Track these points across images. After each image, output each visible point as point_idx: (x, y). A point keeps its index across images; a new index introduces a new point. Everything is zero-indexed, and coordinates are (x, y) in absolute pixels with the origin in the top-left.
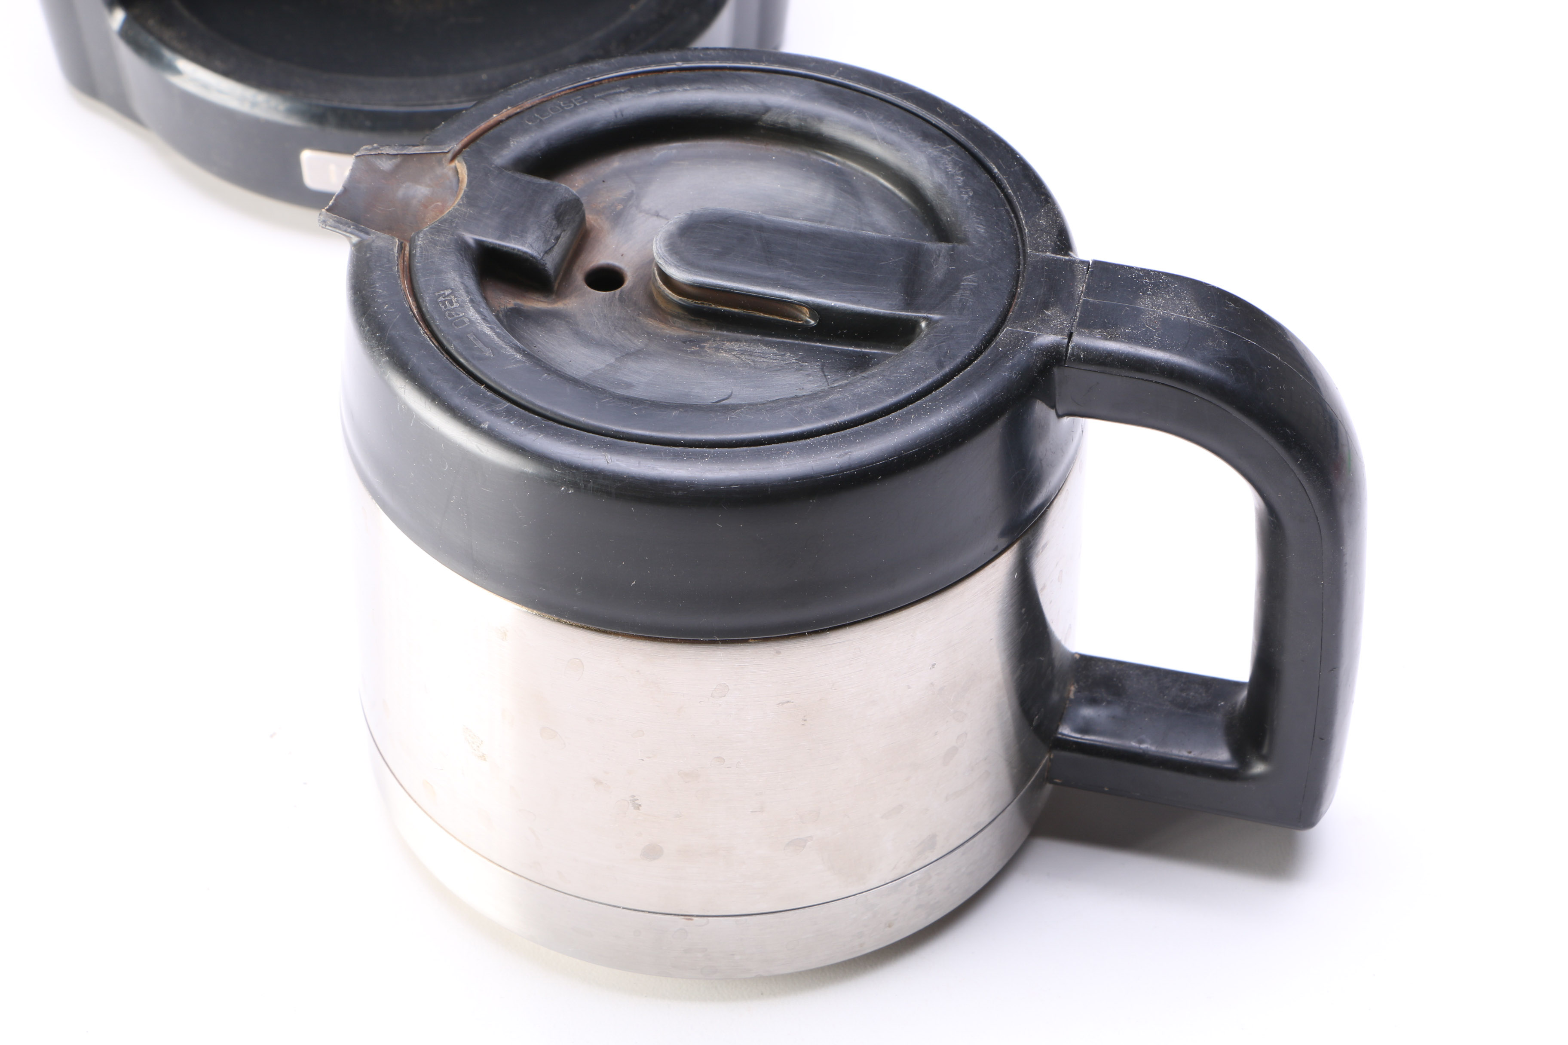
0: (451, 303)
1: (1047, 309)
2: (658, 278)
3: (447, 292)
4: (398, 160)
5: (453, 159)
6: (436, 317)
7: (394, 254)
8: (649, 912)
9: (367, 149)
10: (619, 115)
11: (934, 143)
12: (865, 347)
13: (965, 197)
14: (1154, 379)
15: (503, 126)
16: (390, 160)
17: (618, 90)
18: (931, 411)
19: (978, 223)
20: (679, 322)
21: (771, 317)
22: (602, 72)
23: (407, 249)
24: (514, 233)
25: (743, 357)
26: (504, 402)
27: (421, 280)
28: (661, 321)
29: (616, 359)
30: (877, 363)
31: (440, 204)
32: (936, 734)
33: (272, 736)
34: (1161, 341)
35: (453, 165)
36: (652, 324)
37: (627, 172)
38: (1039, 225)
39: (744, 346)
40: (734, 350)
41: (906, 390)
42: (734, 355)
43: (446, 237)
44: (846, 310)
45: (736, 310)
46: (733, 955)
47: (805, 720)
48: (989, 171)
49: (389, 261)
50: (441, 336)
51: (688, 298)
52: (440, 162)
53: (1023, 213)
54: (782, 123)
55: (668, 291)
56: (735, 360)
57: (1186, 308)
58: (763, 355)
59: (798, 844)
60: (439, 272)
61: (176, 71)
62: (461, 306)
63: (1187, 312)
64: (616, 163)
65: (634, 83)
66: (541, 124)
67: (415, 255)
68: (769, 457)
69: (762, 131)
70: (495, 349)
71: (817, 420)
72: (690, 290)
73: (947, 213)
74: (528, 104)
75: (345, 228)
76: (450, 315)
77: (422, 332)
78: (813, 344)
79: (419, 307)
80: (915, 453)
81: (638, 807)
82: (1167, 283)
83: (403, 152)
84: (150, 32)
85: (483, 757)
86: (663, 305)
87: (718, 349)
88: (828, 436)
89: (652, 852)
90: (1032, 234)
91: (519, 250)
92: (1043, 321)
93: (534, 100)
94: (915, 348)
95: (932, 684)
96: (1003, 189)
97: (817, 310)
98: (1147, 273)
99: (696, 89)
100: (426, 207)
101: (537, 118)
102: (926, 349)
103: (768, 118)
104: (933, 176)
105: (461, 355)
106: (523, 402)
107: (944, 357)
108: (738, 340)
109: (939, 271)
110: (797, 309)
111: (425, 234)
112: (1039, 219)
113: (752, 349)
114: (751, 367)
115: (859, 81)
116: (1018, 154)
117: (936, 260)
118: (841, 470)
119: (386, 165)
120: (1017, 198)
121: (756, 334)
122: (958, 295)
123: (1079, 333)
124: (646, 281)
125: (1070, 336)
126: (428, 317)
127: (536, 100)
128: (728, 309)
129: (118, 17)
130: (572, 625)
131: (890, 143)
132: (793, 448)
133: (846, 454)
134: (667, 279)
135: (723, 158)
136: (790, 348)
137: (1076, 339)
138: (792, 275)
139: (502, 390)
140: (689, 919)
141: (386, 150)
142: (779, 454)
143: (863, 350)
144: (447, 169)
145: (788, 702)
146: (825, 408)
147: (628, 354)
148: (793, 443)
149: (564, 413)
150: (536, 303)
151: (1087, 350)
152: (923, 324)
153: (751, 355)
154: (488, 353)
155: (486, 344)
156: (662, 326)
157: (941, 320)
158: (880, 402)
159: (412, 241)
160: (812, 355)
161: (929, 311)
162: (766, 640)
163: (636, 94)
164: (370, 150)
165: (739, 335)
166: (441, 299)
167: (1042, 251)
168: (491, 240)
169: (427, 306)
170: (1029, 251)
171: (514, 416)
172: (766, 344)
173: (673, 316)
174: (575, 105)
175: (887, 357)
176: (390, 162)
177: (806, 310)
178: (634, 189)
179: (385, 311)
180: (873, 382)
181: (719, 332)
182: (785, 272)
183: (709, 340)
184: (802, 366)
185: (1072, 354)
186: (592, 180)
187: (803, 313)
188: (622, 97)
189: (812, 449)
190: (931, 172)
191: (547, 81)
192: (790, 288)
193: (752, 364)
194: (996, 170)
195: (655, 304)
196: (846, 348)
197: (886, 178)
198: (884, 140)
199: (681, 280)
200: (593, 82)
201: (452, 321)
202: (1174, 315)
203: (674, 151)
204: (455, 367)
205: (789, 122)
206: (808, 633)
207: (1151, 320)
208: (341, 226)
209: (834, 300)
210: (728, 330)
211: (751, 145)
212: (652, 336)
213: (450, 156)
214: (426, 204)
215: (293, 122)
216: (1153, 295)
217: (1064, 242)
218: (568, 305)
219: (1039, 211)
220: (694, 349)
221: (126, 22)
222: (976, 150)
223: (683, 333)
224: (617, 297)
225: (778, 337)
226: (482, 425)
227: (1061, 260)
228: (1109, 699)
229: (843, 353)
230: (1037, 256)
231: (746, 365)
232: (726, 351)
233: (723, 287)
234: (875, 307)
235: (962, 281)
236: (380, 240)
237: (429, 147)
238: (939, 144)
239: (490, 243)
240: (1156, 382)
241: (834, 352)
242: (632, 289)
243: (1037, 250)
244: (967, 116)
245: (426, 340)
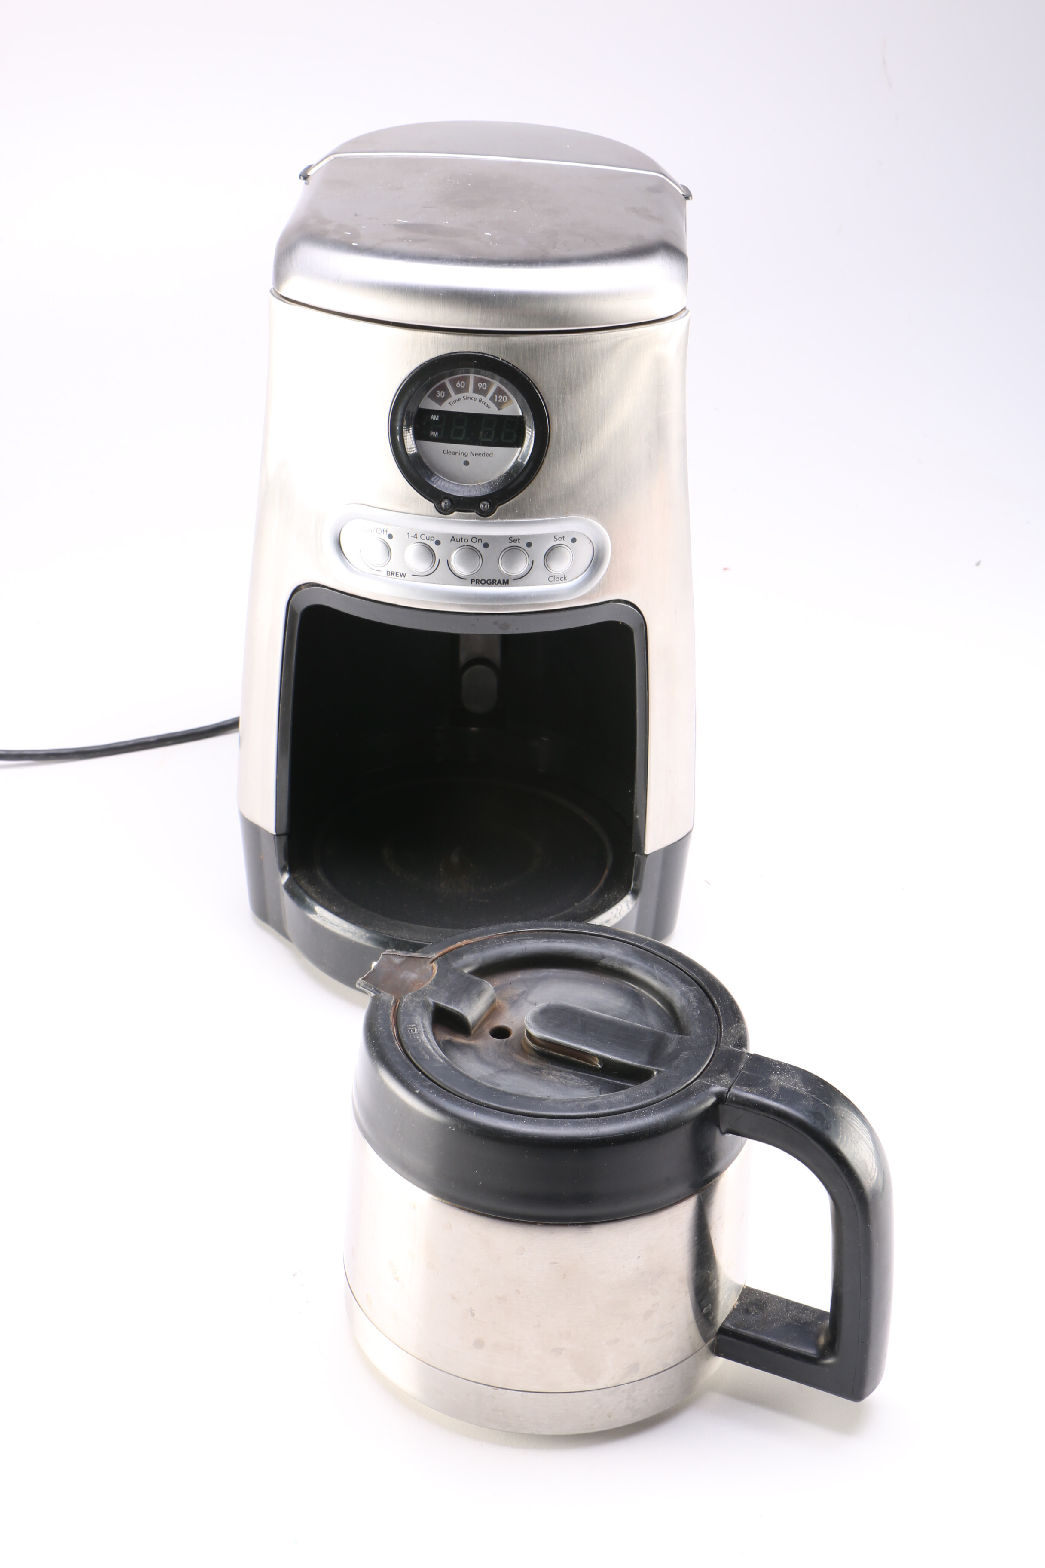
0: (414, 1031)
1: (722, 1073)
2: (525, 1034)
3: (413, 1026)
4: (404, 959)
5: (432, 962)
6: (405, 1037)
7: (391, 1004)
8: (475, 1382)
9: (389, 951)
10: (524, 950)
11: (686, 985)
12: (625, 1082)
13: (695, 1013)
14: (771, 1116)
15: (462, 948)
16: (400, 958)
17: (526, 938)
18: (647, 1115)
19: (698, 1027)
20: (532, 1058)
21: (579, 1061)
22: (520, 928)
23: (398, 1003)
24: (455, 1002)
25: (561, 1080)
26: (430, 1081)
27: (401, 1018)
28: (523, 1057)
29: (495, 1072)
30: (627, 1088)
31: (421, 983)
32: (640, 1299)
33: (294, 1275)
34: (777, 1097)
35: (432, 965)
36: (519, 1058)
37: (524, 981)
38: (730, 1032)
39: (563, 1074)
40: (557, 1075)
41: (636, 1103)
42: (557, 1078)
43: (419, 999)
44: (617, 1061)
45: (562, 1055)
46: (519, 1416)
47: (565, 1276)
48: (712, 1002)
49: (387, 1007)
50: (405, 1046)
51: (539, 1046)
52: (425, 962)
53: (724, 1025)
54: (610, 965)
55: (529, 1041)
56: (556, 1080)
57: (796, 1083)
58: (572, 1080)
59: (558, 1351)
60: (411, 1015)
61: (313, 911)
62: (418, 1033)
63: (795, 1085)
64: (519, 975)
65: (537, 935)
66: (482, 950)
67: (401, 1006)
68: (557, 1125)
69: (599, 969)
70: (431, 1055)
71: (586, 1111)
72: (540, 1042)
73: (684, 1020)
74: (478, 939)
75: (369, 988)
76: (412, 1037)
77: (396, 1043)
78: (599, 1077)
79: (398, 1032)
80: (633, 1134)
81: (473, 1315)
82: (789, 1070)
83: (407, 955)
84: (301, 887)
85: (397, 1279)
86: (526, 1048)
87: (549, 1074)
88: (590, 1119)
89: (479, 1344)
90: (725, 1037)
91: (455, 1010)
92: (718, 1079)
93: (481, 937)
94: (646, 1084)
95: (638, 1268)
96: (717, 1012)
97: (603, 1060)
98: (780, 1063)
99: (567, 942)
100: (414, 984)
101: (480, 947)
102: (652, 1085)
103: (604, 962)
104: (681, 1001)
105: (413, 1056)
106: (439, 1083)
107: (661, 1090)
108: (560, 1071)
109: (670, 1049)
110: (593, 1058)
111: (409, 996)
112: (731, 1029)
113: (567, 1076)
114: (564, 1085)
115: (655, 949)
116: (731, 996)
117: (671, 1043)
118: (592, 1137)
119: (397, 961)
120: (723, 1017)
121: (570, 1069)
122: (676, 1061)
123: (735, 1088)
124: (520, 1036)
125: (730, 1089)
126: (401, 1036)
127: (482, 938)
128: (558, 1054)
129: (286, 876)
130: (448, 1204)
131: (664, 982)
132: (570, 1122)
133: (597, 1129)
134: (529, 1035)
135: (576, 980)
136: (587, 1078)
137: (732, 1090)
138: (593, 1040)
139: (430, 1076)
140: (495, 1389)
141: (399, 953)
142: (562, 1124)
143: (624, 1084)
144: (428, 966)
145: (556, 1263)
146: (591, 1105)
147: (502, 1071)
148: (571, 1120)
149: (458, 1090)
150: (460, 1040)
151: (737, 1096)
152: (655, 1073)
153: (565, 1079)
154: (427, 1057)
155: (427, 1053)
156: (523, 1059)
157: (664, 1071)
158: (621, 1107)
159: (401, 999)
160: (596, 1083)
161: (660, 1067)
162: (546, 1225)
163: (535, 941)
164: (391, 952)
165: (562, 1069)
166: (410, 1028)
167: (728, 1046)
168: (442, 1003)
169: (402, 1030)
170: (721, 1044)
171: (433, 1089)
172: (575, 1075)
173: (530, 1055)
174: (502, 943)
175: (631, 1087)
176: (400, 960)
177: (597, 1059)
178: (526, 990)
179: (380, 1031)
180: (620, 1097)
181: (552, 1066)
182: (590, 1038)
183: (545, 1069)
184: (590, 1087)
185: (729, 1098)
186: (505, 982)
187: (596, 1061)
188: (527, 942)
189: (580, 1124)
190: (681, 999)
191: (491, 929)
192: (590, 1046)
193: (565, 1083)
194: (716, 1003)
195: (522, 1049)
196: (615, 1082)
197: (659, 1000)
198: (661, 980)
199: (535, 1036)
200: (515, 932)
201: (412, 1040)
202: (787, 1086)
203: (551, 973)
204: (409, 1062)
205: (614, 965)
206: (569, 1224)
207: (775, 1086)
208: (367, 987)
209: (612, 1055)
210: (557, 1066)
211: (593, 975)
212: (517, 1063)
213: (431, 960)
214: (414, 983)
215: (369, 944)
216: (780, 1074)
217: (742, 1042)
218: (478, 1043)
219: (733, 1025)
220: (537, 1072)
221: (288, 880)
222: (708, 991)
223: (533, 1064)
224: (504, 1042)
225: (582, 1072)
226: (416, 1091)
227: (736, 1051)
228: (756, 1311)
229: (614, 1084)
230: (724, 1047)
231: (561, 1083)
232: (553, 1076)
233: (556, 1041)
234: (632, 1061)
235: (681, 1054)
236: (388, 997)
237: (421, 954)
238: (689, 986)
239: (441, 1005)
240: (771, 1118)
241: (609, 1082)
242: (513, 1040)
243: (725, 1044)
244: (709, 974)
245: (397, 1047)
